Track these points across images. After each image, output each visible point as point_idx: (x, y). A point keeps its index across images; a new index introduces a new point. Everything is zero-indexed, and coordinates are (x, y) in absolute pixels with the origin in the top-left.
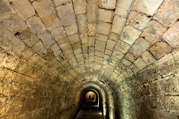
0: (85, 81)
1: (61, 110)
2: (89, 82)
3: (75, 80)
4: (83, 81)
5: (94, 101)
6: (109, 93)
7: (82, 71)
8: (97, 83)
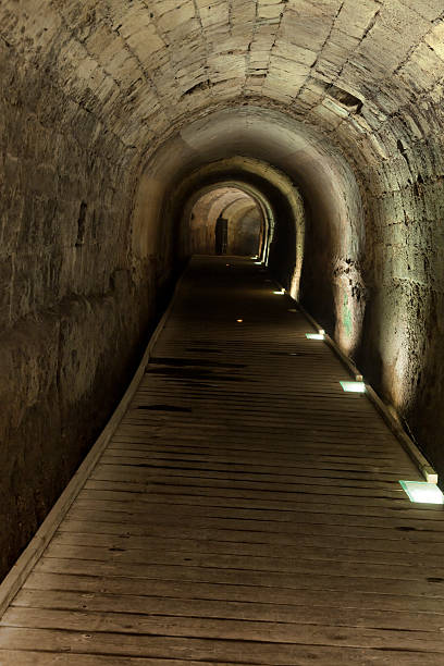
0: (207, 91)
1: (62, 292)
2: (232, 102)
3: (139, 86)
4: (190, 92)
5: (262, 258)
6: (396, 180)
7: (204, 12)
8: (297, 111)
